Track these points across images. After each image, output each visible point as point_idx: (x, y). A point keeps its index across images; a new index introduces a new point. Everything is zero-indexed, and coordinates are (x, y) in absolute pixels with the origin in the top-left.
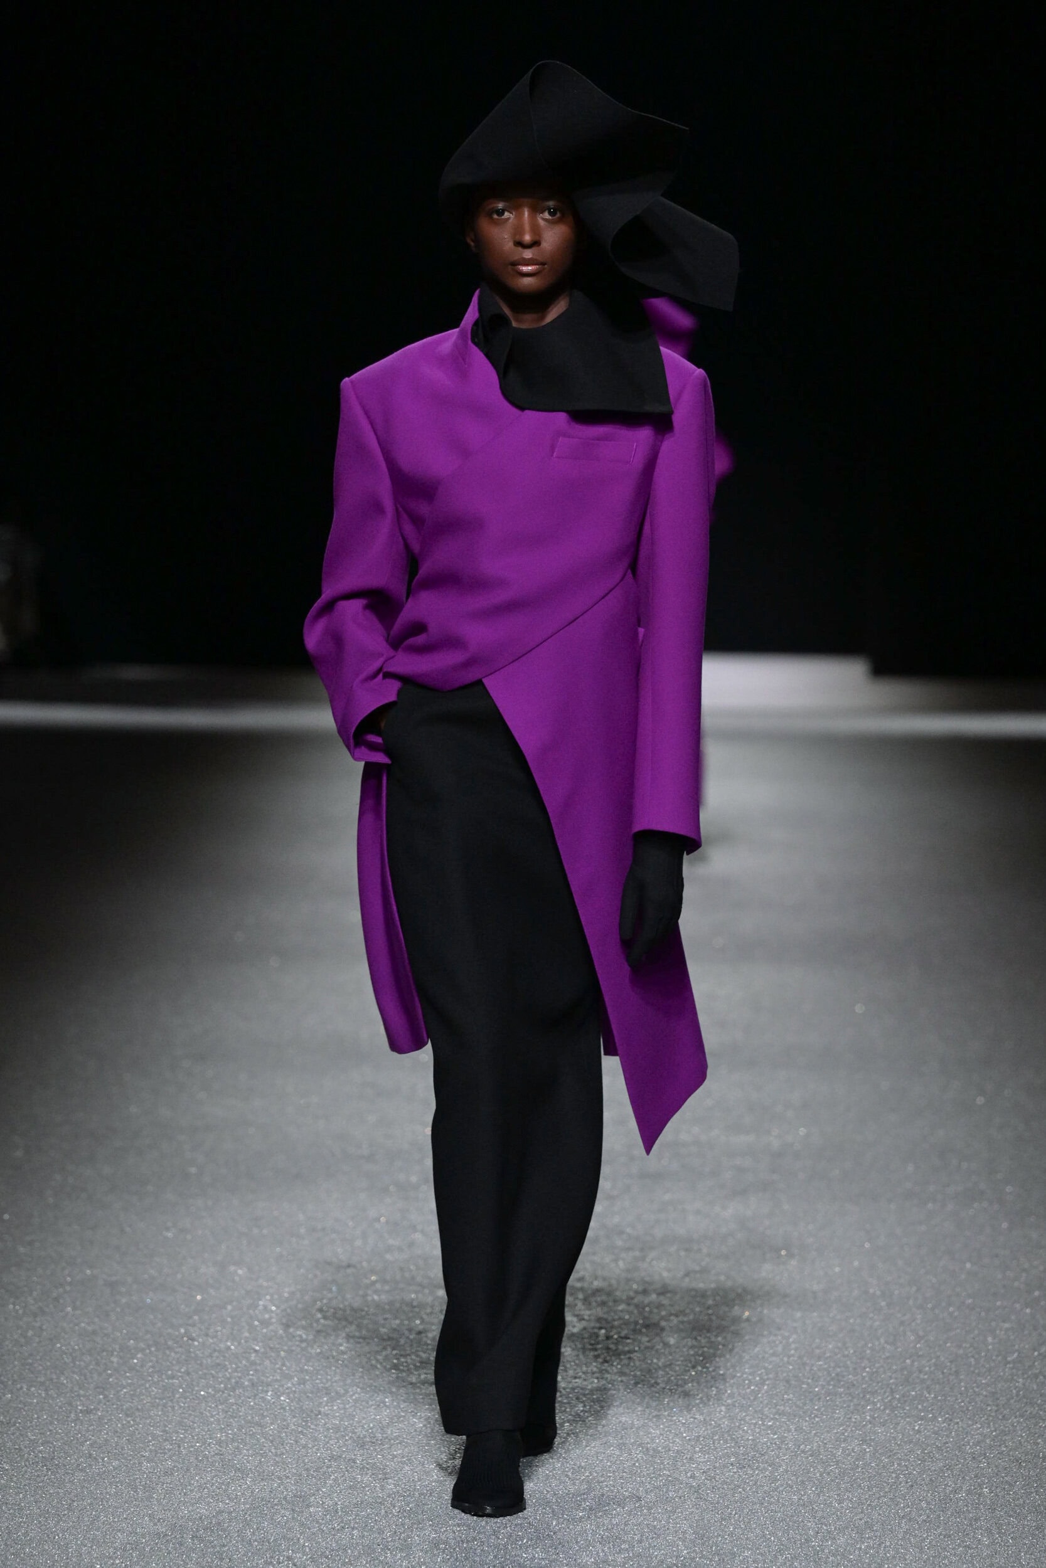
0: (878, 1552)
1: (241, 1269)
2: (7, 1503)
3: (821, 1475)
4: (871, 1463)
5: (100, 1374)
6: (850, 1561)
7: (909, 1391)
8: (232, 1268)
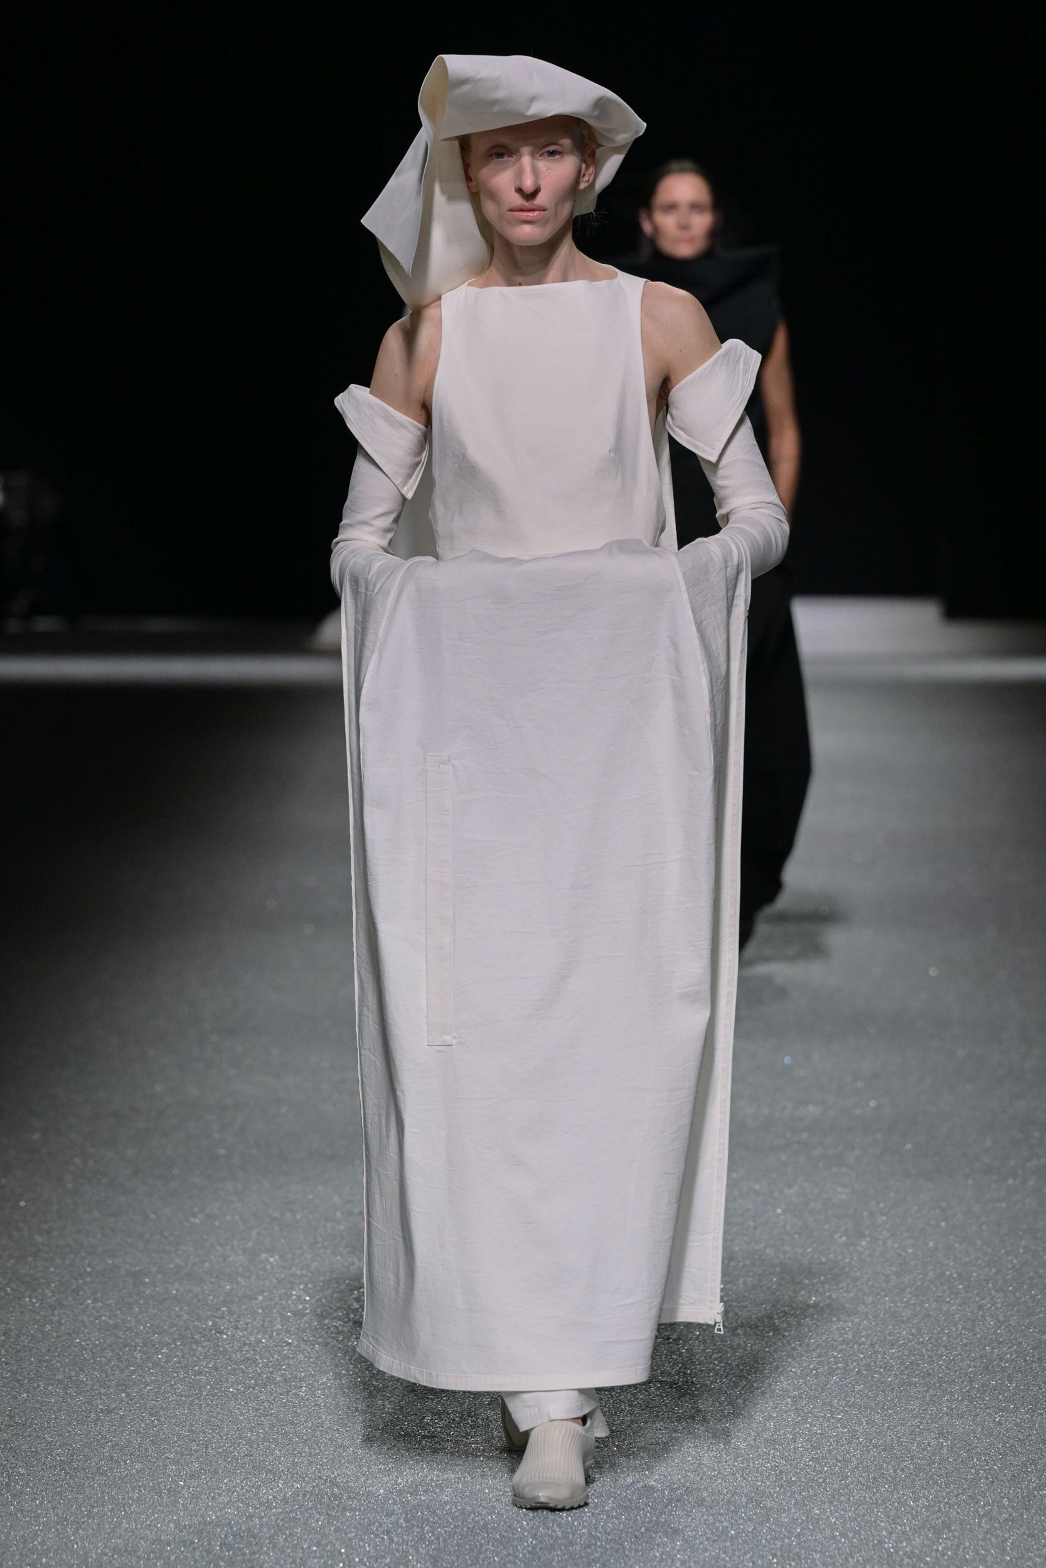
0: (956, 1554)
1: (272, 1257)
7: (988, 1380)
8: (264, 1255)
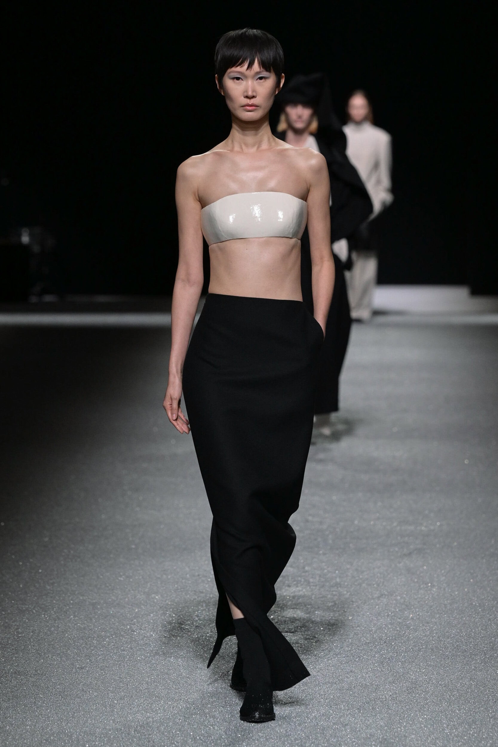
0: (479, 735)
1: (157, 596)
2: (41, 715)
3: (450, 696)
4: (475, 690)
5: (87, 649)
6: (465, 740)
7: (493, 654)
8: (153, 595)
